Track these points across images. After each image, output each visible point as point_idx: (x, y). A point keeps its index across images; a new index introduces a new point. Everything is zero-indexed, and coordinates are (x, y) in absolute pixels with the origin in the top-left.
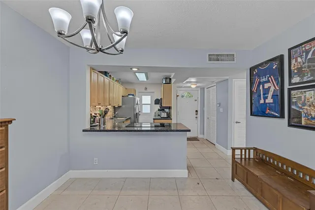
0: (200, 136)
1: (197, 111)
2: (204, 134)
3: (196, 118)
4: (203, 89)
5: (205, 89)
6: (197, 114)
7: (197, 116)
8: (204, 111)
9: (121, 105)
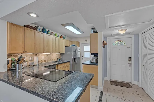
0: (135, 83)
1: (130, 58)
2: (138, 81)
3: (130, 64)
4: (137, 36)
5: (140, 35)
6: (130, 61)
7: (130, 62)
8: (139, 58)
9: (64, 52)
